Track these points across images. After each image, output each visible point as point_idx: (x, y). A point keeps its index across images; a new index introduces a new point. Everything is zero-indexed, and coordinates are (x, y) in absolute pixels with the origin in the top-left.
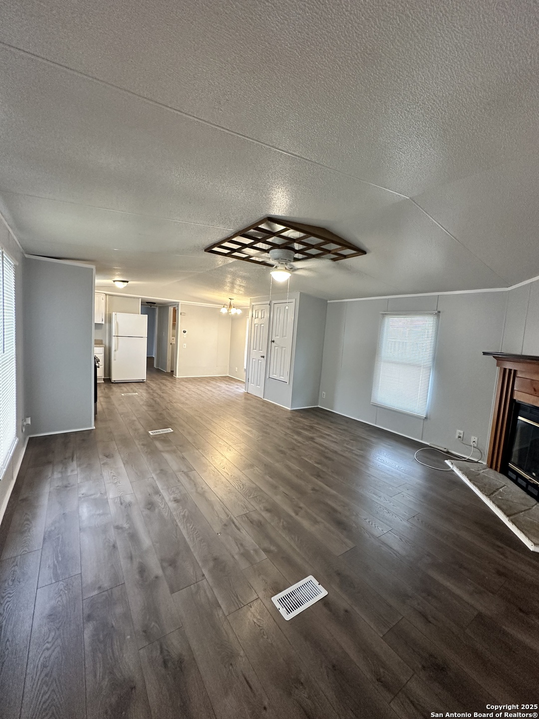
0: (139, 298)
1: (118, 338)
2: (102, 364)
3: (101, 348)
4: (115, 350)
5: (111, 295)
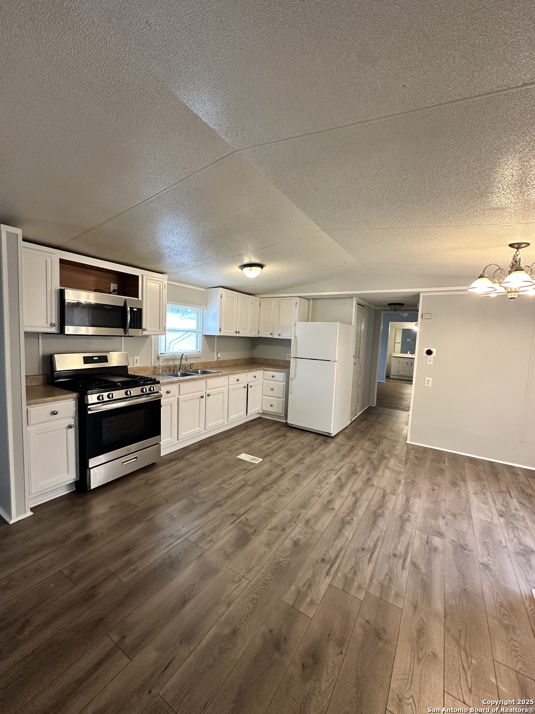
1: (296, 361)
2: (282, 396)
3: (283, 374)
4: (291, 379)
5: (315, 299)
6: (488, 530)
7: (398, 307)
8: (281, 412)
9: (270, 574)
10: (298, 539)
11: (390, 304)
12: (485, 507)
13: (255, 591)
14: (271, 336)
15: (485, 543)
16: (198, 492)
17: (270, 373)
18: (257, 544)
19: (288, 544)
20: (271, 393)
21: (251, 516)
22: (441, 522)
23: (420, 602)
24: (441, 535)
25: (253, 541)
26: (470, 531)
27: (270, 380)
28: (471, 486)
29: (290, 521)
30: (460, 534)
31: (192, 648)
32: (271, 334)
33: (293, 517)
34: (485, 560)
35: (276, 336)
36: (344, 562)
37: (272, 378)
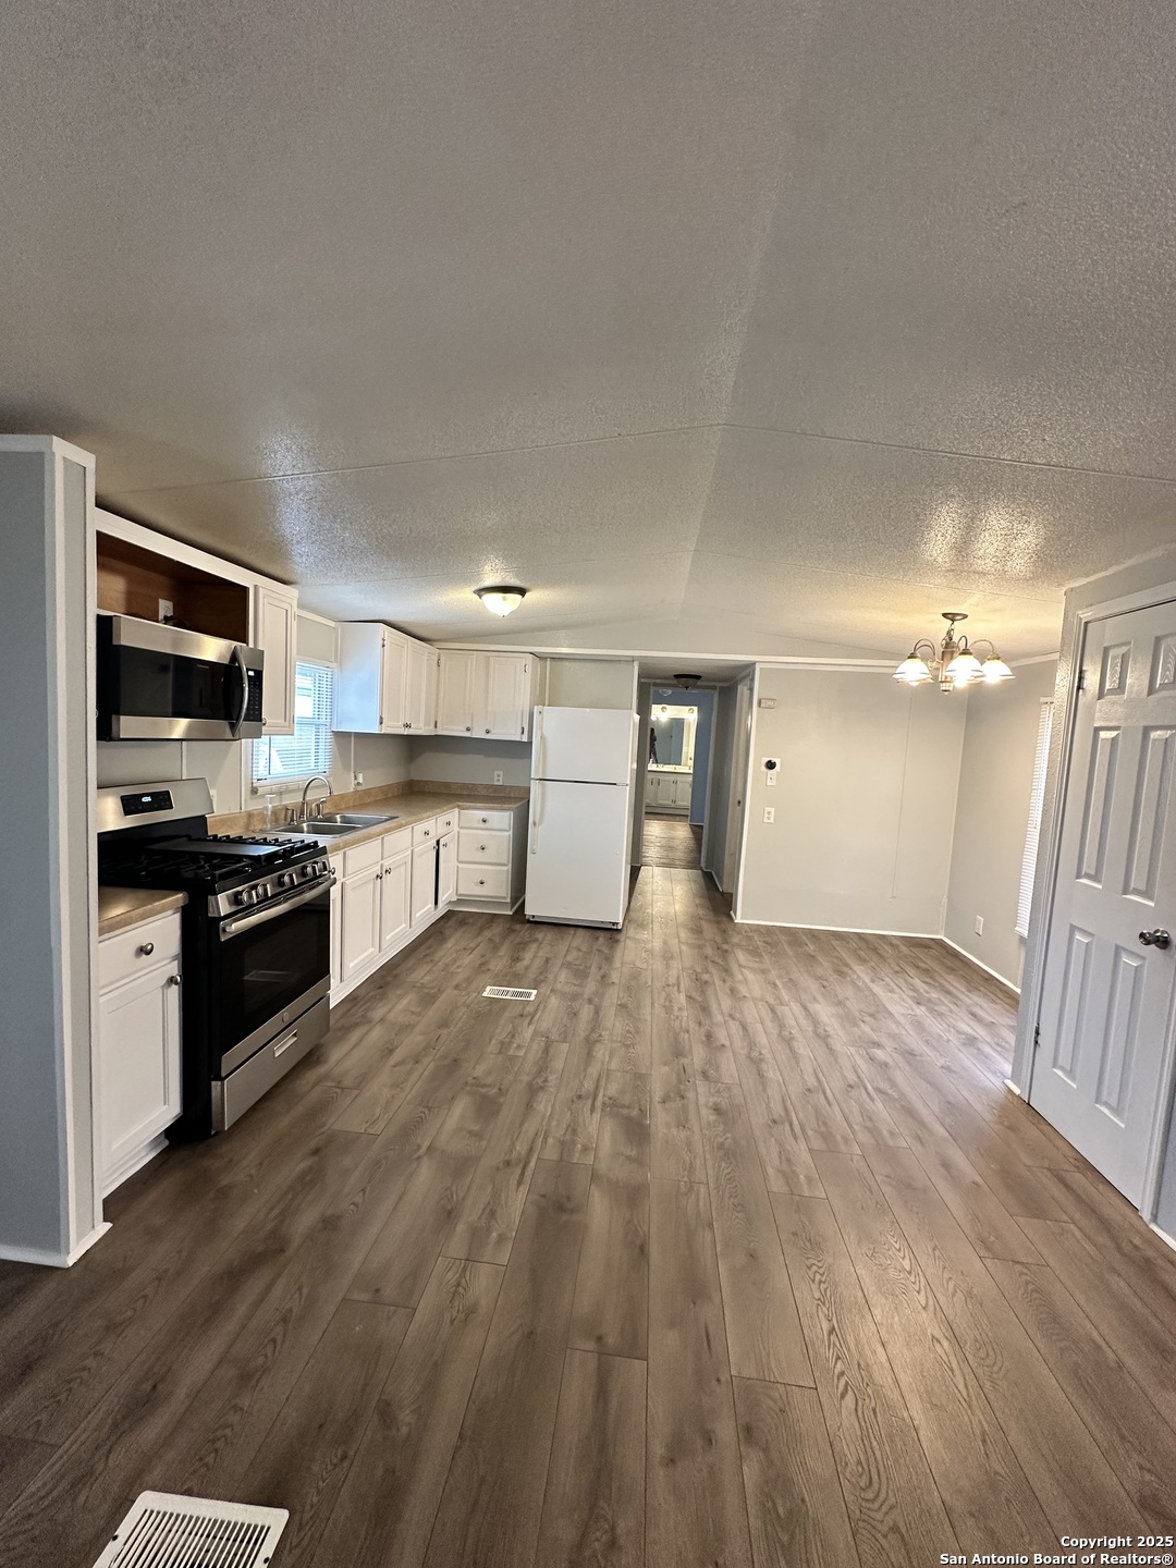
0: (632, 660)
1: (543, 786)
2: (506, 862)
3: (507, 814)
4: (535, 824)
5: (556, 658)
6: (919, 1026)
7: (691, 681)
8: (504, 895)
9: (723, 1165)
10: (715, 1103)
11: (677, 676)
12: (895, 996)
13: (727, 1195)
14: (468, 734)
15: (927, 1041)
16: (475, 1075)
17: (476, 814)
18: (662, 1130)
19: (708, 1116)
20: (481, 856)
21: (613, 1089)
22: (866, 1028)
23: (919, 1132)
24: (878, 1045)
25: (653, 1128)
26: (904, 1033)
27: (476, 829)
28: (861, 973)
29: (680, 1081)
30: (894, 1037)
31: (717, 1300)
32: (468, 729)
33: (678, 1075)
34: (941, 1062)
35: (478, 733)
36: (801, 1115)
37: (482, 825)
